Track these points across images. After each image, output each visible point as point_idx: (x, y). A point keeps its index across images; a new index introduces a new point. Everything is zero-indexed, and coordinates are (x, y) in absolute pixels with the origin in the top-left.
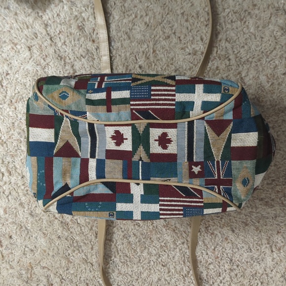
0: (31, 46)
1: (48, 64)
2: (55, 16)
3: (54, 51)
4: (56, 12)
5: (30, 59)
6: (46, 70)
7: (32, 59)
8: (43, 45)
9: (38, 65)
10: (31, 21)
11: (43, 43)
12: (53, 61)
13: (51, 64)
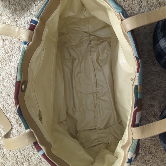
0: (5, 40)
1: (13, 54)
2: (25, 23)
3: (18, 47)
4: (27, 20)
5: (2, 48)
6: (11, 58)
7: (4, 48)
8: (12, 41)
9: (6, 53)
10: (9, 22)
11: (13, 39)
12: (16, 53)
13: (15, 55)
